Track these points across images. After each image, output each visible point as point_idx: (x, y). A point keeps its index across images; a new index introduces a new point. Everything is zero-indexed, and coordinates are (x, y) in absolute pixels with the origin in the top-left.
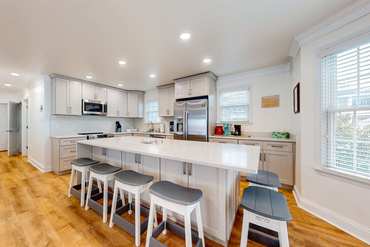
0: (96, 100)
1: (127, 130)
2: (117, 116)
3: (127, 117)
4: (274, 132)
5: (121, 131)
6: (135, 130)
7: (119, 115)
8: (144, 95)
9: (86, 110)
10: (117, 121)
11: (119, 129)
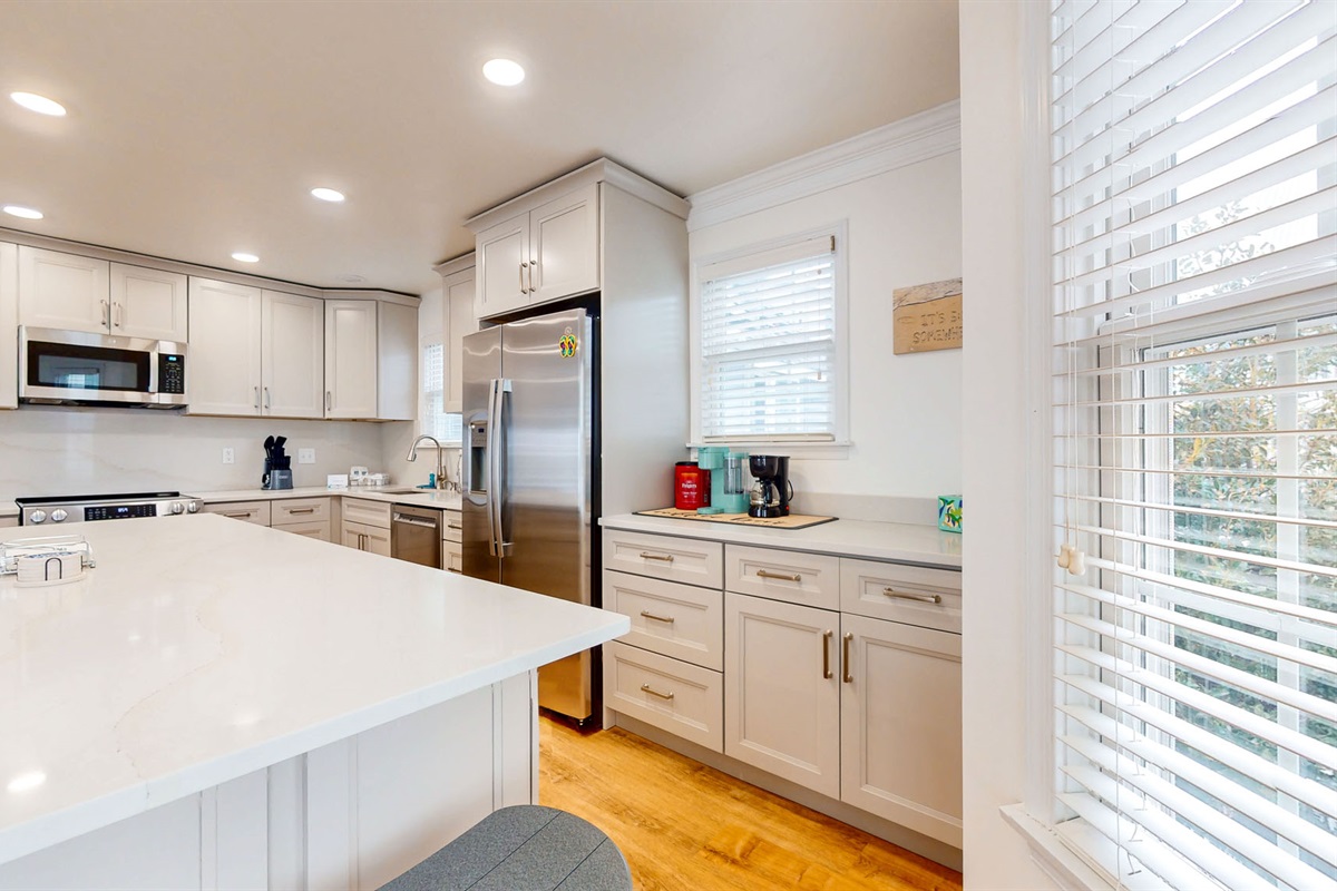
0: (115, 331)
1: (330, 477)
2: (254, 413)
3: (321, 416)
4: (946, 502)
5: (287, 485)
6: (373, 477)
7: (272, 407)
8: (417, 308)
9: (41, 380)
10: (271, 438)
11: (277, 473)
